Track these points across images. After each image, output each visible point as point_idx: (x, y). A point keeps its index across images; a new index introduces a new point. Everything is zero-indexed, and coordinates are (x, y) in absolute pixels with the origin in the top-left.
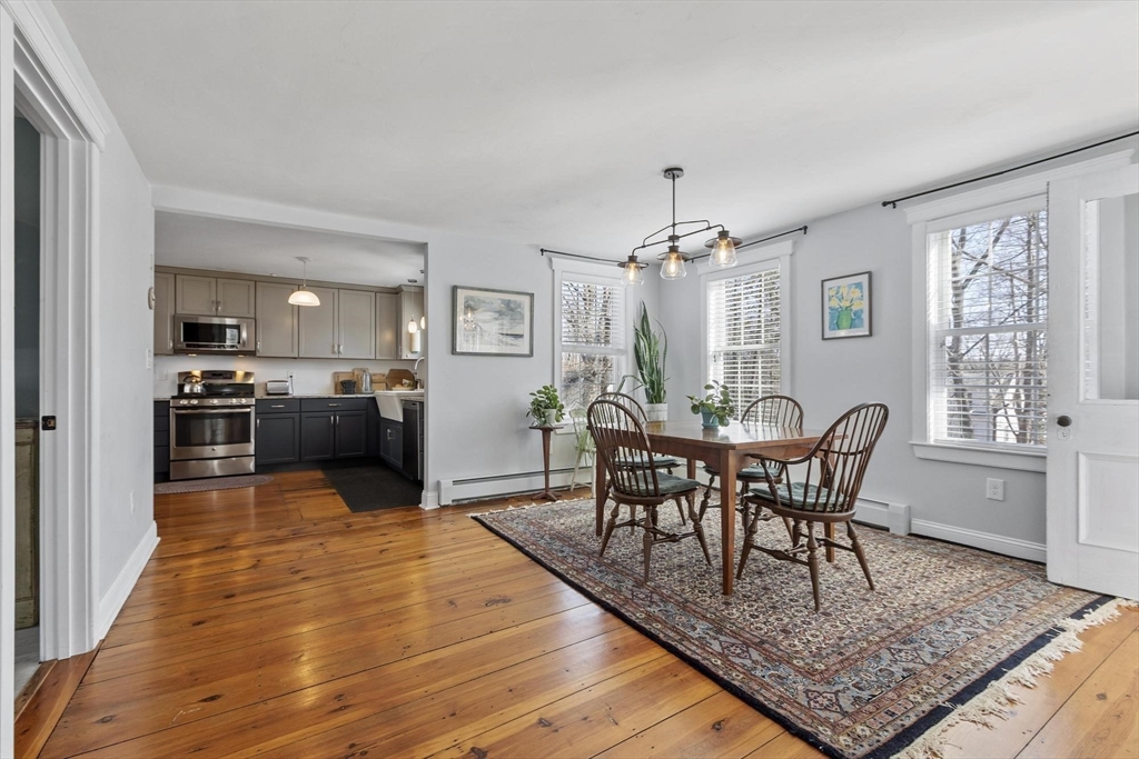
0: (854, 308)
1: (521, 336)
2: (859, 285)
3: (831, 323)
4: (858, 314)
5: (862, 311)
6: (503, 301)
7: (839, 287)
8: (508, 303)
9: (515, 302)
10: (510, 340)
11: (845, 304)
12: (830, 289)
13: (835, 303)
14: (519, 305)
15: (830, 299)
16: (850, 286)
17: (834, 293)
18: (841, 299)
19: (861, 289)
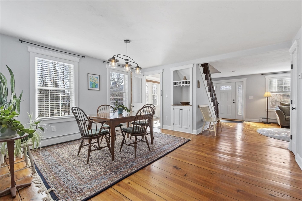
0: (96, 83)
3: (90, 86)
5: (98, 84)
7: (92, 77)
12: (90, 76)
13: (91, 81)
15: (90, 79)
16: (95, 77)
17: (91, 78)
18: (93, 80)
19: (98, 79)
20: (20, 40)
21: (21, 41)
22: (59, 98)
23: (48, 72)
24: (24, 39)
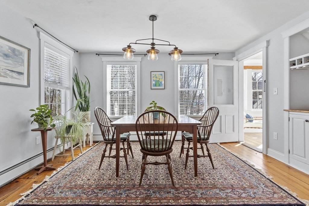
1: (22, 74)
2: (161, 75)
3: (153, 85)
4: (161, 82)
6: (10, 48)
7: (156, 74)
8: (14, 50)
9: (18, 51)
10: (15, 75)
11: (157, 79)
12: (153, 74)
13: (155, 79)
14: (21, 54)
16: (159, 74)
17: (154, 76)
18: (156, 78)
19: (162, 76)
20: (96, 54)
21: (98, 54)
22: (126, 99)
23: (118, 77)
24: (100, 53)
